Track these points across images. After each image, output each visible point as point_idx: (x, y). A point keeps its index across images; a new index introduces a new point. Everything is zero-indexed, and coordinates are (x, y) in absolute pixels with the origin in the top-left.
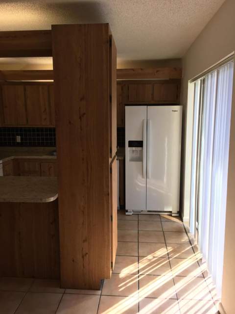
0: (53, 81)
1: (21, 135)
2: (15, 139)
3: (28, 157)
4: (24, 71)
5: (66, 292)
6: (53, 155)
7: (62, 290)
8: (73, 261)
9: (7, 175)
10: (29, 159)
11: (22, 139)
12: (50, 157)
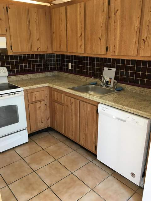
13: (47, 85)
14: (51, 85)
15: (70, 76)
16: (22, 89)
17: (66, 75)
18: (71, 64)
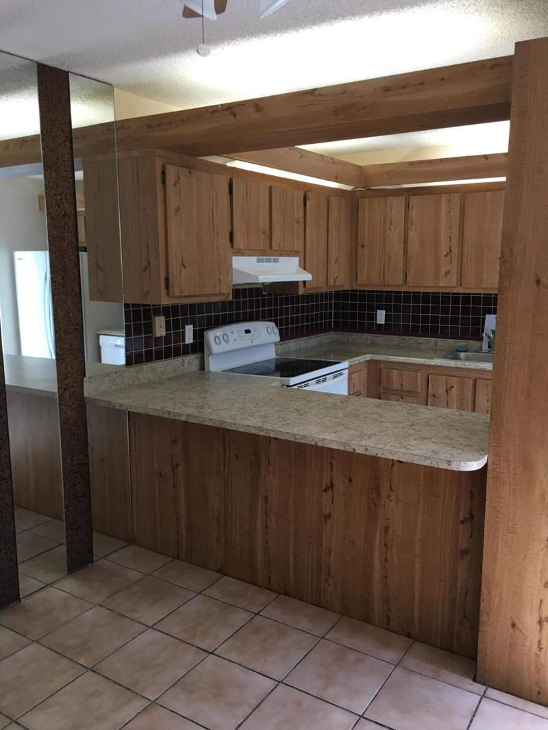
0: (504, 179)
1: (388, 309)
2: (373, 317)
3: (401, 359)
4: (411, 164)
5: (489, 693)
6: (456, 358)
7: (480, 688)
8: (513, 625)
9: (358, 394)
10: (403, 363)
11: (387, 318)
12: (452, 363)
13: (368, 357)
14: (377, 357)
15: (382, 339)
16: (345, 365)
17: (369, 337)
18: (384, 312)
